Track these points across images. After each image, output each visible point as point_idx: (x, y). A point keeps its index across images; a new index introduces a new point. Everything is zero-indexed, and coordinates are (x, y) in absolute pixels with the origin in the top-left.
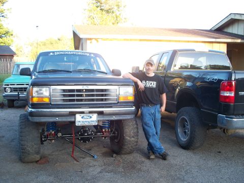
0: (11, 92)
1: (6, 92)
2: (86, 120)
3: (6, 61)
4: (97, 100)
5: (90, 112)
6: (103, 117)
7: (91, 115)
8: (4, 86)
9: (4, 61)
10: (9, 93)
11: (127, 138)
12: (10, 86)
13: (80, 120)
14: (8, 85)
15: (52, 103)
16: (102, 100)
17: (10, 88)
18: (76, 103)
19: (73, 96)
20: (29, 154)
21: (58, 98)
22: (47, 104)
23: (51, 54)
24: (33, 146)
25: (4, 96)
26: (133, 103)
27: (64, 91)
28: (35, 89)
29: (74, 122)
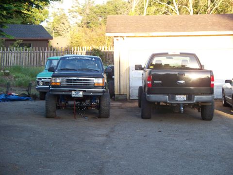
0: (43, 85)
1: (39, 85)
2: (77, 94)
3: (39, 50)
4: (84, 85)
5: (79, 91)
6: (86, 93)
8: (37, 80)
9: (36, 50)
10: (41, 86)
11: (103, 107)
12: (43, 80)
13: (74, 94)
14: (41, 79)
15: (61, 85)
16: (86, 85)
17: (42, 81)
21: (65, 83)
22: (59, 86)
25: (37, 89)
27: (68, 80)
28: (53, 79)
29: (71, 95)
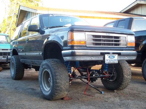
2: (111, 59)
5: (113, 53)
6: (120, 58)
7: (114, 55)
13: (107, 59)
15: (87, 46)
18: (102, 46)
19: (100, 40)
20: (61, 91)
23: (51, 15)
24: (65, 84)
26: (134, 48)
